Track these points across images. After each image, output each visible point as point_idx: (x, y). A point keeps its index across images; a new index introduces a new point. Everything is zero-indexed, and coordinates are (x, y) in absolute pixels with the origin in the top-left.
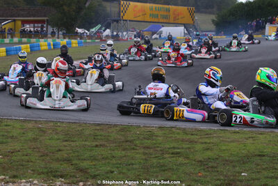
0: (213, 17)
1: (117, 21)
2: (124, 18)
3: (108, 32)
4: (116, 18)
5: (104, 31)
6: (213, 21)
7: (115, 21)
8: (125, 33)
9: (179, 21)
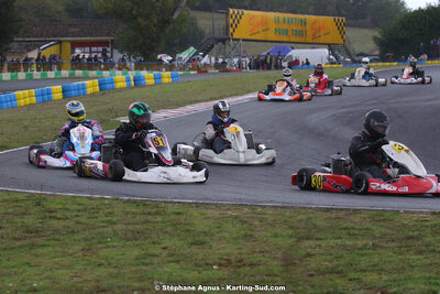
0: (376, 33)
1: (224, 41)
2: (235, 36)
4: (222, 36)
5: (203, 56)
6: (375, 39)
7: (220, 40)
9: (321, 40)
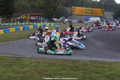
0: (112, 13)
1: (71, 15)
2: (74, 14)
3: (67, 20)
4: (70, 14)
5: (65, 19)
6: (112, 15)
7: (70, 15)
8: (74, 20)
9: (98, 15)
